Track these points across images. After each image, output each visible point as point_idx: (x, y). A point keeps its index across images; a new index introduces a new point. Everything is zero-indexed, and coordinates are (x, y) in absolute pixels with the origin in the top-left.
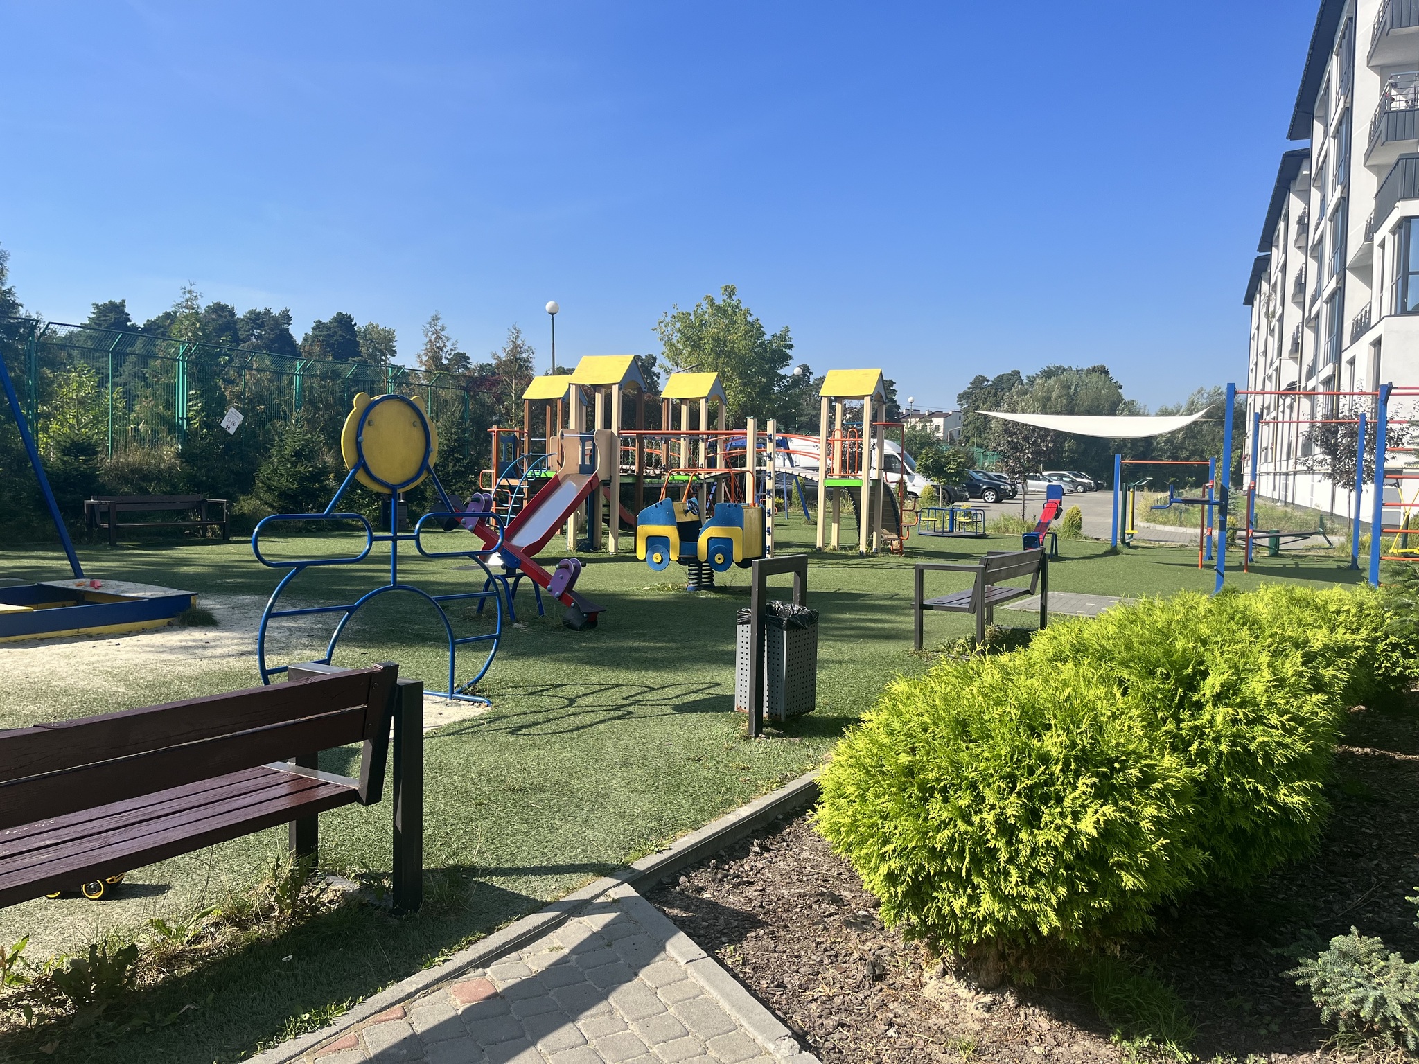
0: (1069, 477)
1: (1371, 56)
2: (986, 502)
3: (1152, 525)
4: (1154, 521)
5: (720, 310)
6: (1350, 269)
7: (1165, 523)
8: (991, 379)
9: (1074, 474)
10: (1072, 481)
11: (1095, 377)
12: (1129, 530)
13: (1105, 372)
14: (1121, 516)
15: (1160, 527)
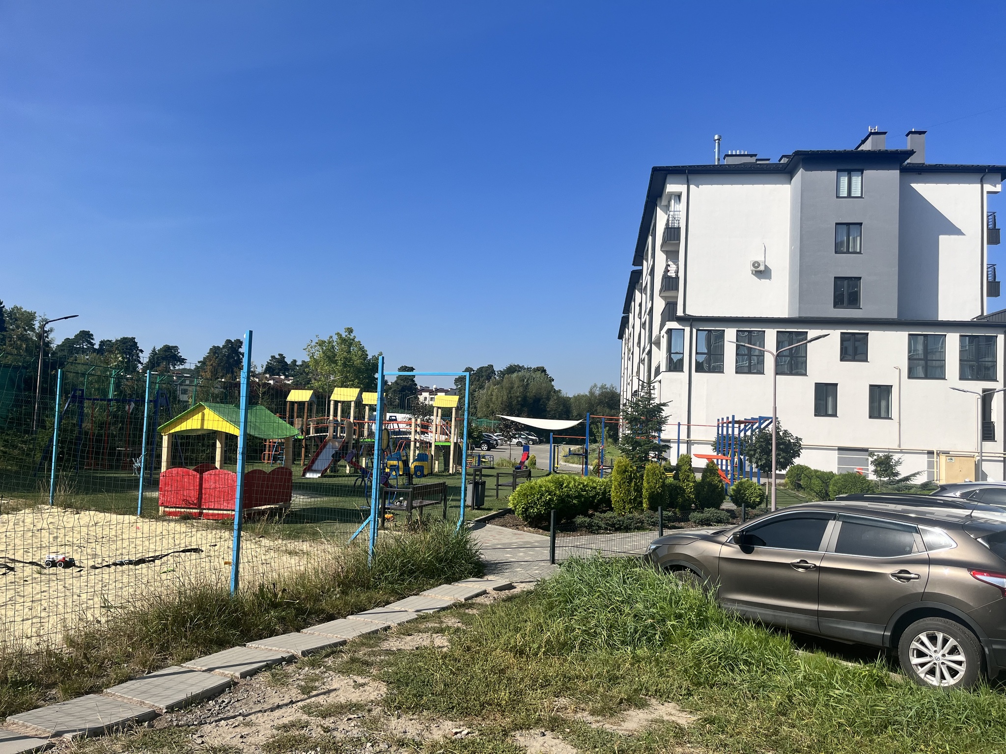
0: (524, 435)
1: (662, 246)
2: (482, 450)
3: (567, 464)
4: (568, 462)
5: (343, 341)
6: (654, 344)
7: (573, 463)
8: (475, 369)
9: (527, 434)
10: (527, 438)
11: (538, 374)
12: (556, 466)
13: (544, 371)
14: (553, 458)
15: (571, 465)
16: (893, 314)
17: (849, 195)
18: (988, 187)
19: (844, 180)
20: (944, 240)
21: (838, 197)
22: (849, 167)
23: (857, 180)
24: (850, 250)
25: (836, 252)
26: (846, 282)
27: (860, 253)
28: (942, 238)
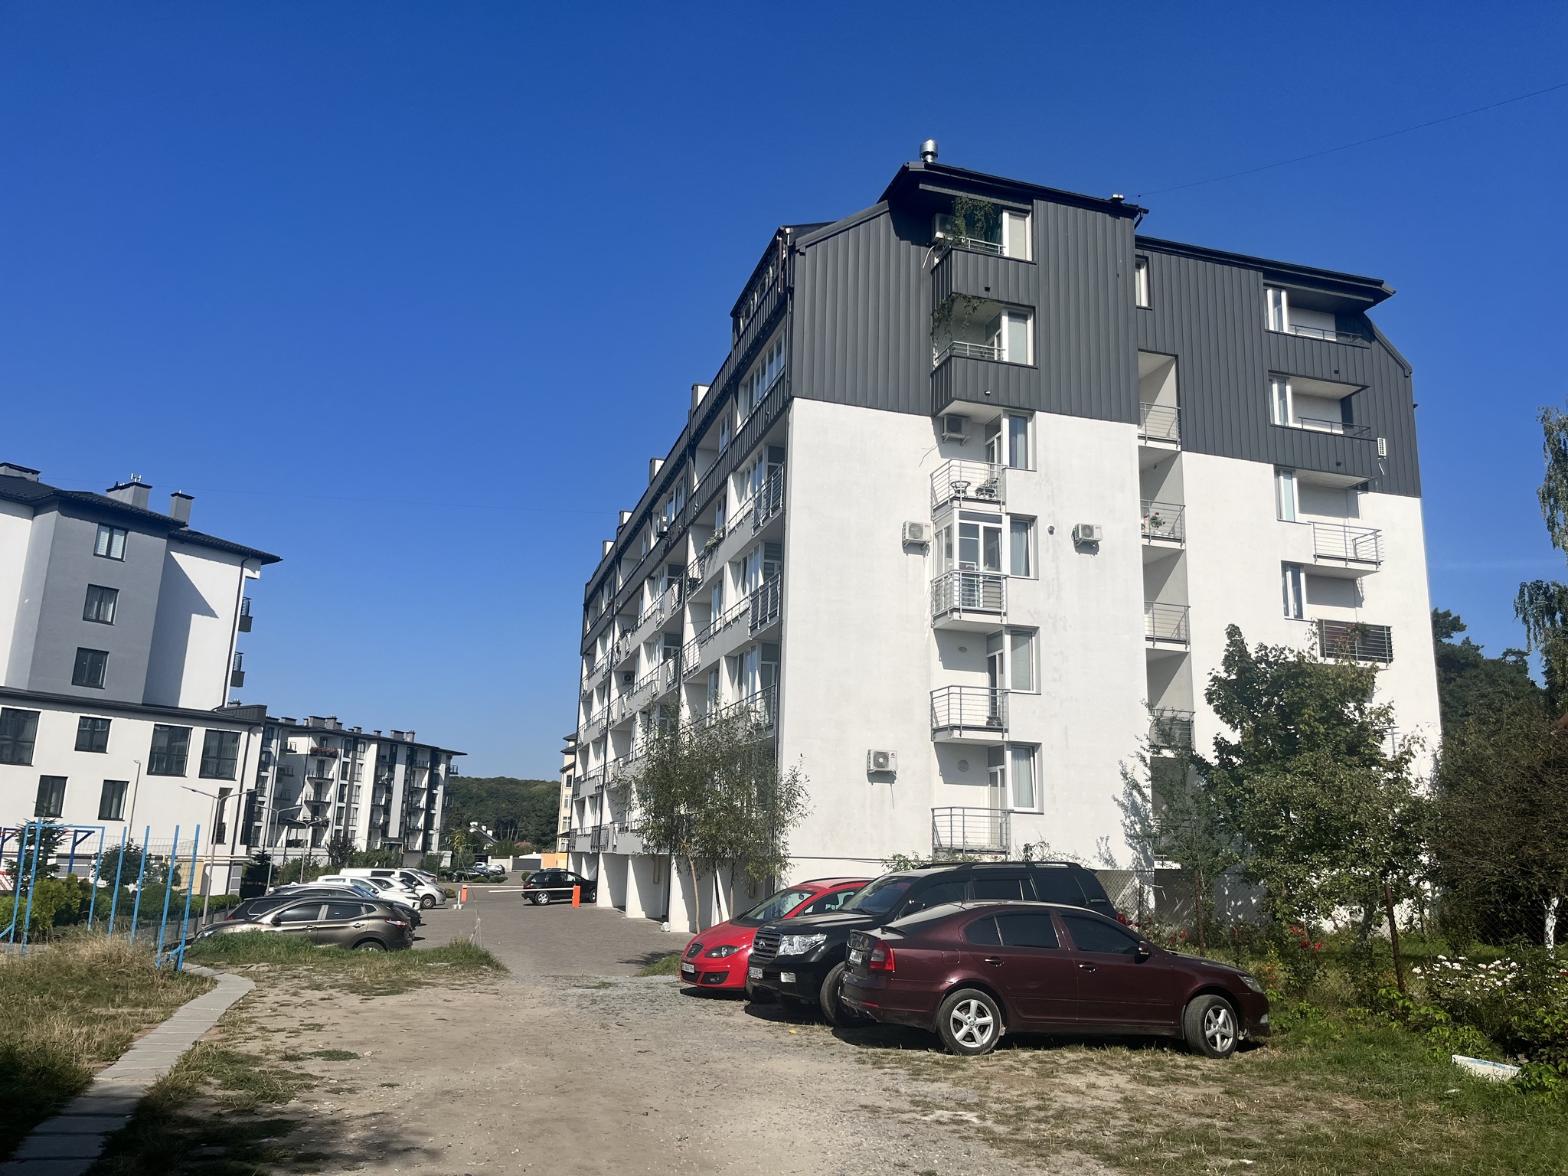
16: (138, 699)
17: (108, 556)
18: (247, 572)
19: (105, 536)
20: (196, 620)
21: (95, 554)
22: (114, 523)
23: (119, 539)
24: (101, 618)
25: (84, 619)
26: (90, 655)
27: (111, 623)
28: (194, 616)
